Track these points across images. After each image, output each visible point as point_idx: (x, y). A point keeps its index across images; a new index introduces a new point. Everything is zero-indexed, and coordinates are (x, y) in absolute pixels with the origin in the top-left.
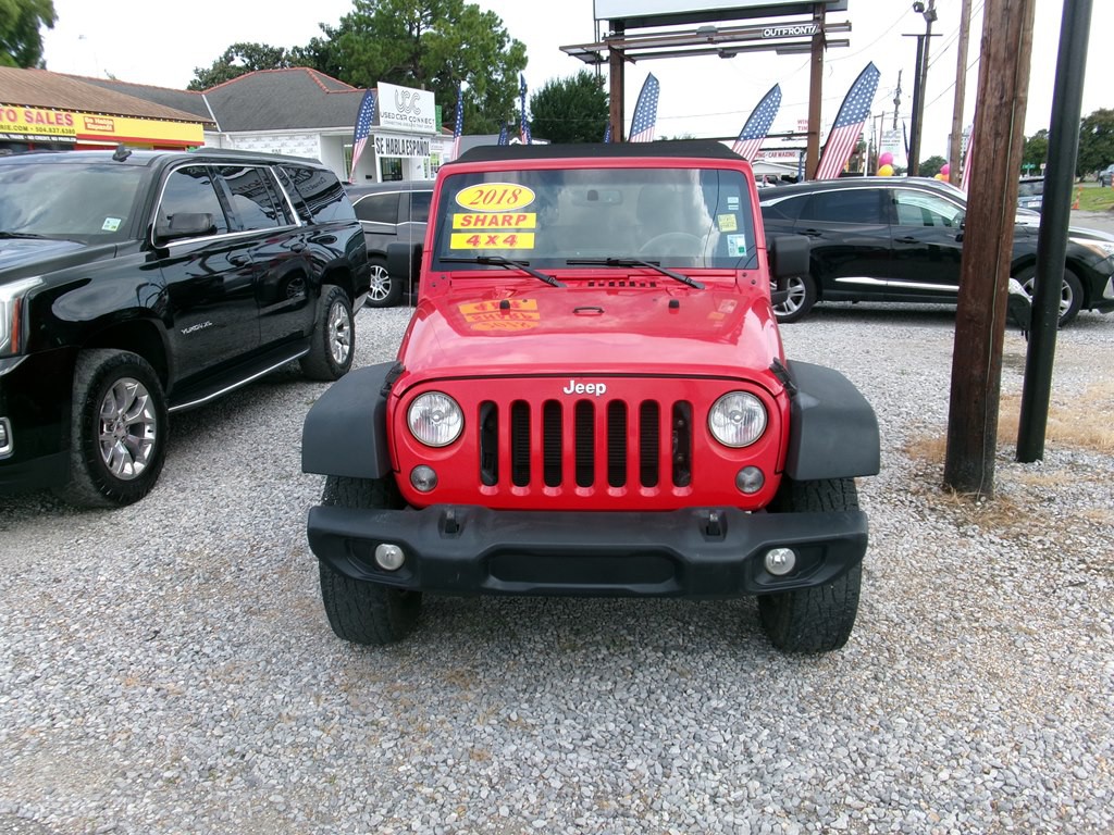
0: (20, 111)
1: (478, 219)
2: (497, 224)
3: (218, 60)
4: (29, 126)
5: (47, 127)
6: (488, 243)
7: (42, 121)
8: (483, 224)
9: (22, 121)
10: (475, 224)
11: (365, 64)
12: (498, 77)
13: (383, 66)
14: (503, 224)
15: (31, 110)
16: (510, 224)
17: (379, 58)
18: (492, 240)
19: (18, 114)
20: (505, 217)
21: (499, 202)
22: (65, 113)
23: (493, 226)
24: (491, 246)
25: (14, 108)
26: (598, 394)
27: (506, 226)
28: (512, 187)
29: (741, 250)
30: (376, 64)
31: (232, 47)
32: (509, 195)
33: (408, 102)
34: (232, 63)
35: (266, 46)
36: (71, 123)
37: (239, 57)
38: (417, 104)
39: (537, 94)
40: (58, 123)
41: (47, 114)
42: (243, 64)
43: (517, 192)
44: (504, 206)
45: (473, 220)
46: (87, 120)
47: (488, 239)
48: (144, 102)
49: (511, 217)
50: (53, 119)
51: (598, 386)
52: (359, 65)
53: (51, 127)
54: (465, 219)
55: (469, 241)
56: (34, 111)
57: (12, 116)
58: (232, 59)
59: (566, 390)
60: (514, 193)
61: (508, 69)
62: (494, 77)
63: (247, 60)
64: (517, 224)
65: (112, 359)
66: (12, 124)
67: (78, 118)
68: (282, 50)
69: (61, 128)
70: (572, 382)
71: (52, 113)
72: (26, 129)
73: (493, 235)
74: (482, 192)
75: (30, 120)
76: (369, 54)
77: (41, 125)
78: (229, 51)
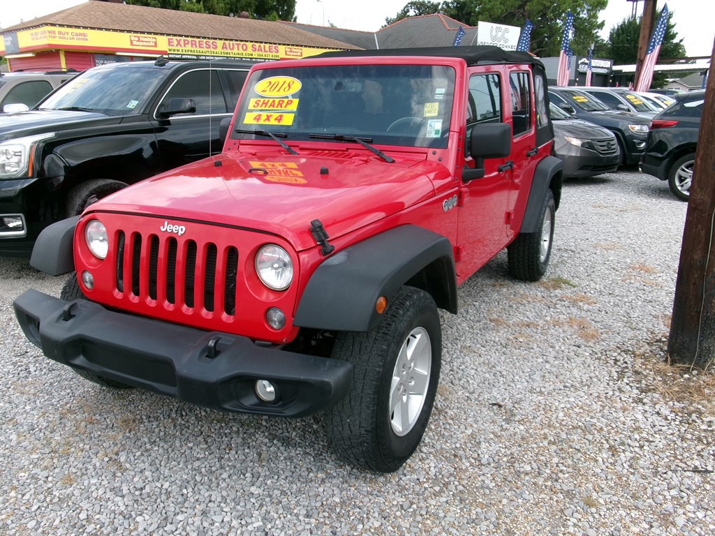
0: (249, 44)
1: (264, 103)
2: (274, 107)
3: (400, 13)
4: (254, 53)
5: (264, 54)
6: (265, 120)
7: (261, 50)
8: (265, 107)
9: (250, 51)
10: (261, 106)
11: (488, 11)
12: (584, 15)
13: (500, 11)
14: (277, 107)
15: (256, 44)
16: (281, 107)
17: (498, 6)
18: (268, 118)
19: (248, 46)
20: (280, 101)
21: (279, 91)
22: (274, 45)
23: (271, 108)
24: (267, 123)
25: (246, 43)
26: (180, 234)
27: (279, 108)
28: (288, 79)
29: (437, 132)
30: (496, 10)
31: (409, 4)
32: (286, 85)
33: (499, 35)
34: (408, 14)
35: (429, 2)
36: (277, 52)
37: (413, 10)
38: (506, 36)
39: (616, 28)
40: (270, 52)
41: (264, 46)
42: (414, 14)
43: (291, 83)
44: (282, 94)
45: (261, 103)
46: (287, 49)
47: (266, 117)
48: (325, 38)
49: (283, 102)
50: (267, 49)
51: (181, 227)
52: (485, 11)
53: (266, 54)
54: (256, 103)
55: (255, 119)
56: (257, 45)
57: (245, 48)
58: (408, 11)
59: (162, 228)
60: (289, 84)
61: (592, 10)
62: (581, 16)
63: (417, 11)
64: (285, 107)
65: (104, 186)
66: (244, 53)
67: (282, 49)
68: (439, 4)
69: (271, 54)
70: (166, 223)
71: (267, 45)
72: (252, 55)
73: (269, 114)
74: (270, 83)
75: (254, 50)
76: (492, 4)
77: (260, 53)
78: (407, 6)
